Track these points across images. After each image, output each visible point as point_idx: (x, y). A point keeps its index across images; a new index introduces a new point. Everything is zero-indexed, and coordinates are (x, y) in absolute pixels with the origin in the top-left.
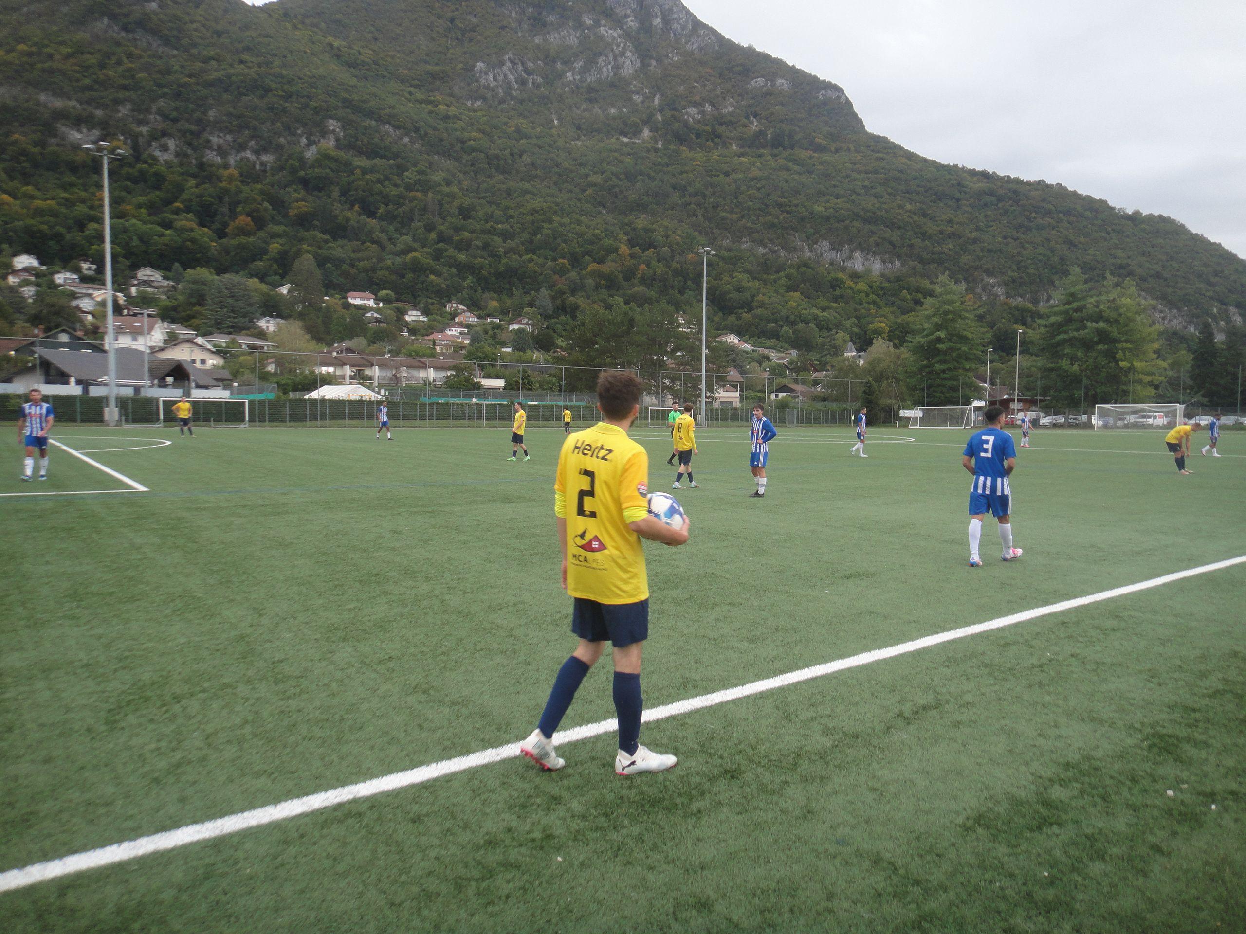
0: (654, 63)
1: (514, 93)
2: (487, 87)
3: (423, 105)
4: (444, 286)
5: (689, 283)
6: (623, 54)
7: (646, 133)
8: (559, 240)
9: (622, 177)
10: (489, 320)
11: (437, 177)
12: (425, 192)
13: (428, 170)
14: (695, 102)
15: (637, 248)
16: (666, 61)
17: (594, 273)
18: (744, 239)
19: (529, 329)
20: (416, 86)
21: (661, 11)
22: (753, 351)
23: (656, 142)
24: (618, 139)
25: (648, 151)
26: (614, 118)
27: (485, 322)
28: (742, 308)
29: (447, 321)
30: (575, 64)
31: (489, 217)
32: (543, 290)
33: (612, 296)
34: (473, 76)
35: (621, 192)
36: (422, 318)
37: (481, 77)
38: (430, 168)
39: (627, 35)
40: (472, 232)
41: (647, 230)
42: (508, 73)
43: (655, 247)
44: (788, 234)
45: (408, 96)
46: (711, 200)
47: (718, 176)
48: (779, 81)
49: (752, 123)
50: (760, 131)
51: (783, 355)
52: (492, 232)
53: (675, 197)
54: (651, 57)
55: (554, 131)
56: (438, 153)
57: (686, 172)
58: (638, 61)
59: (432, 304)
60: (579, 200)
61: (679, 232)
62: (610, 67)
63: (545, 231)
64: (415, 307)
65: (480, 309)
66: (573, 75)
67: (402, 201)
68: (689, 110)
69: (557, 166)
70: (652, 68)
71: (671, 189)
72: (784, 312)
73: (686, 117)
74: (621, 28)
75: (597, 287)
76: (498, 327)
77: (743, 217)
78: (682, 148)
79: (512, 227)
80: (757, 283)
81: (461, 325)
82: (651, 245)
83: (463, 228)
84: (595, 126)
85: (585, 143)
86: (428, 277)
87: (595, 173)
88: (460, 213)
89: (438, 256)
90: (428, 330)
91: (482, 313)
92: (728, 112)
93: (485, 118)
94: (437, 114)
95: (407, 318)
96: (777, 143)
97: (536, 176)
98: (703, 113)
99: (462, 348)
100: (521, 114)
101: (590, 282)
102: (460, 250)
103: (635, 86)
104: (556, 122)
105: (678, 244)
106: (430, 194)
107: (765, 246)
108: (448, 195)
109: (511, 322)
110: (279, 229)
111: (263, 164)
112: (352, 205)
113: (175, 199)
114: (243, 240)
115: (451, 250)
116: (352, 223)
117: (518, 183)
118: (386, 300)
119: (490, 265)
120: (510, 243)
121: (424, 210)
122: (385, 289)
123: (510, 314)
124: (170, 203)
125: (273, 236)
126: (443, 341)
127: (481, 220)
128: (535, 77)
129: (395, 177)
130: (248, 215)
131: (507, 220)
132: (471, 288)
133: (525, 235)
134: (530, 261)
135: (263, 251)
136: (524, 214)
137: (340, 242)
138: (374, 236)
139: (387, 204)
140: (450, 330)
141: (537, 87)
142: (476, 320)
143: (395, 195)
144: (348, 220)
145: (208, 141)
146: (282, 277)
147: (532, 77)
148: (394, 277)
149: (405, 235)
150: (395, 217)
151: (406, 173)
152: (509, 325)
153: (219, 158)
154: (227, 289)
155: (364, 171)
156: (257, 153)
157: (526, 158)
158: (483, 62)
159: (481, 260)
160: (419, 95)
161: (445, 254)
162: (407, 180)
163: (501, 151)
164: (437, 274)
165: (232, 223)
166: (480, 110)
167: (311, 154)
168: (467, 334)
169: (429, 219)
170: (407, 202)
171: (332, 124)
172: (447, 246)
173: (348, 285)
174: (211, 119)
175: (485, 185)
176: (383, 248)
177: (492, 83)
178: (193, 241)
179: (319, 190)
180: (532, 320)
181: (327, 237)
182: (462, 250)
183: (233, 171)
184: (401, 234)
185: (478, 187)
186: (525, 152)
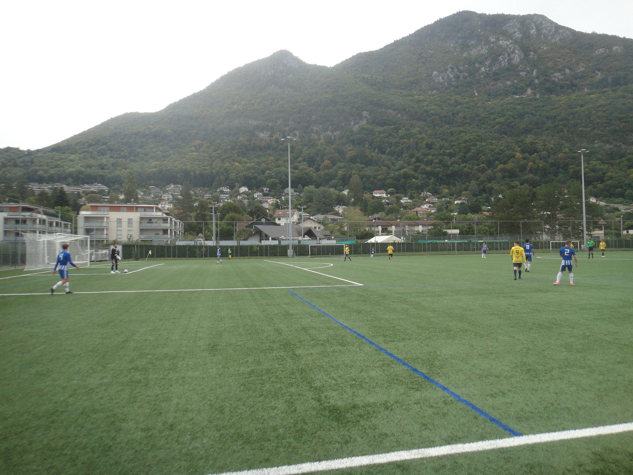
0: (532, 53)
1: (453, 83)
2: (439, 83)
3: (407, 97)
4: (420, 184)
5: (561, 170)
6: (513, 52)
7: (529, 91)
8: (480, 155)
9: (516, 116)
10: (444, 199)
11: (415, 131)
12: (409, 139)
13: (411, 128)
14: (559, 70)
15: (526, 154)
16: (540, 51)
17: (501, 170)
18: (596, 141)
19: (466, 202)
20: (403, 89)
21: (536, 26)
22: (607, 206)
23: (536, 96)
24: (512, 97)
25: (531, 100)
26: (510, 86)
27: (442, 200)
28: (597, 181)
29: (422, 201)
30: (486, 63)
31: (441, 147)
32: (472, 181)
33: (513, 181)
34: (432, 79)
35: (515, 125)
36: (409, 201)
37: (435, 79)
38: (411, 127)
39: (516, 42)
40: (433, 155)
41: (532, 143)
42: (450, 74)
43: (537, 152)
44: (627, 135)
45: (399, 94)
46: (572, 122)
47: (576, 108)
48: (614, 48)
49: (597, 74)
50: (603, 78)
51: (628, 207)
52: (444, 154)
53: (549, 124)
54: (530, 51)
55: (475, 98)
56: (415, 119)
57: (555, 109)
58: (523, 54)
59: (414, 193)
60: (491, 132)
61: (552, 142)
62: (506, 60)
63: (473, 151)
64: (405, 196)
65: (439, 194)
66: (485, 68)
67: (398, 144)
68: (555, 74)
69: (478, 116)
70: (531, 56)
71: (547, 119)
72: (627, 181)
73: (553, 79)
74: (512, 39)
75: (503, 177)
76: (449, 202)
77: (594, 129)
78: (552, 96)
79: (454, 151)
80: (606, 166)
81: (428, 203)
82: (535, 151)
83: (428, 154)
84: (498, 93)
85: (493, 102)
86: (411, 180)
87: (500, 117)
88: (427, 147)
89: (416, 169)
90: (413, 206)
91: (440, 196)
92: (581, 71)
93: (439, 98)
94: (414, 100)
95: (402, 201)
96: (617, 83)
97: (466, 124)
98: (564, 74)
99: (431, 214)
100: (457, 93)
101: (499, 175)
102: (427, 165)
103: (521, 68)
104: (476, 94)
105: (552, 149)
106: (412, 140)
107: (611, 144)
108: (421, 139)
109: (456, 199)
110: (342, 164)
111: (335, 136)
112: (374, 150)
113: (299, 156)
114: (327, 171)
115: (423, 166)
116: (374, 158)
117: (456, 128)
118: (392, 193)
119: (443, 171)
120: (453, 159)
121: (409, 148)
122: (391, 188)
123: (455, 196)
124: (297, 158)
125: (340, 168)
126: (421, 211)
127: (438, 149)
128: (464, 74)
129: (394, 133)
130: (329, 160)
131: (451, 147)
132: (434, 183)
133: (461, 154)
134: (465, 167)
135: (336, 175)
136: (461, 143)
137: (369, 168)
138: (385, 163)
139: (390, 147)
140: (424, 206)
141: (465, 78)
142: (437, 199)
143: (395, 142)
144: (373, 157)
145: (312, 129)
146: (344, 186)
147: (462, 74)
148: (395, 182)
149: (399, 161)
150: (394, 153)
151: (400, 131)
152: (454, 201)
153: (316, 136)
154: (322, 194)
155: (380, 133)
156: (332, 131)
157: (461, 115)
158: (436, 71)
159: (438, 169)
160: (405, 93)
161: (420, 168)
162: (400, 134)
163: (447, 113)
164: (416, 178)
165: (322, 164)
166: (436, 95)
167: (356, 128)
168: (432, 207)
169: (411, 152)
170: (400, 145)
171: (365, 113)
172: (421, 164)
173: (373, 188)
174: (313, 119)
175: (439, 131)
176: (389, 168)
177: (441, 81)
178: (306, 174)
179: (360, 144)
180: (467, 197)
181: (363, 166)
182: (428, 165)
183: (322, 141)
184: (397, 160)
185: (436, 133)
186: (460, 112)
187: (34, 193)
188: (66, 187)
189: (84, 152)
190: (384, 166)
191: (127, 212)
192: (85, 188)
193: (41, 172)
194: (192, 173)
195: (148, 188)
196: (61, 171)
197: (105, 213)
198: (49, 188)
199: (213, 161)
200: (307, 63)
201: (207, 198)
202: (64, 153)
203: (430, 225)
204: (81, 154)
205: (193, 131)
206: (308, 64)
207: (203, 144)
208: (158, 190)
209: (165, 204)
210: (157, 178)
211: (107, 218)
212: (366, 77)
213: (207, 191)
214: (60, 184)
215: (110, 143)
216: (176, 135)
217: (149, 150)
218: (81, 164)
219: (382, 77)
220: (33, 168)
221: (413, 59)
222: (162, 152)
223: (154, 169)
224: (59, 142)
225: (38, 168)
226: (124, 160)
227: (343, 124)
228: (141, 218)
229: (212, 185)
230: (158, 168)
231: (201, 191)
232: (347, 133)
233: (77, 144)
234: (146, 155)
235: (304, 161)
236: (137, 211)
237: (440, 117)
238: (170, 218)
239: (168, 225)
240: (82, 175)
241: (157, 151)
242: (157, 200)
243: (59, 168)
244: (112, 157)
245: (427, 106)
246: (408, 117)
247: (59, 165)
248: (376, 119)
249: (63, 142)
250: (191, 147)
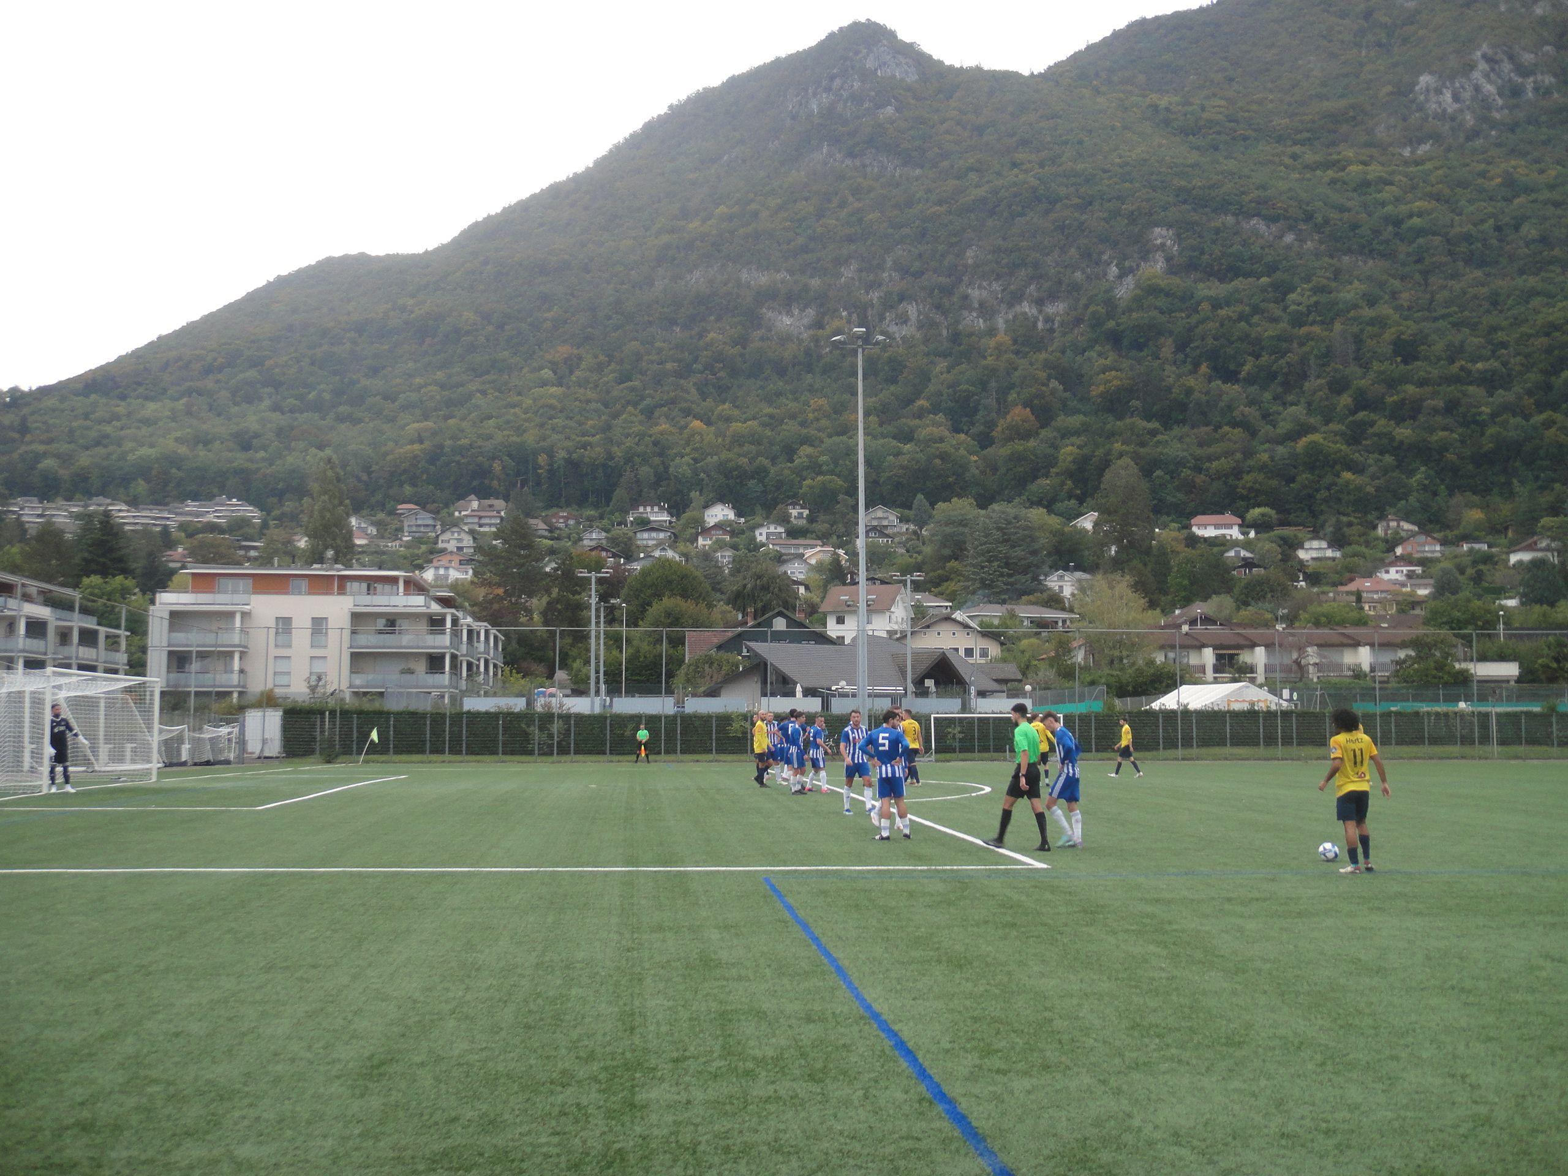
1: (1497, 116)
2: (1442, 116)
3: (1318, 172)
4: (1370, 489)
10: (1465, 547)
11: (1348, 294)
12: (1328, 323)
13: (1334, 284)
19: (1554, 559)
20: (1302, 143)
27: (1458, 550)
29: (1380, 555)
31: (1454, 353)
34: (1413, 101)
36: (1329, 553)
37: (1427, 100)
38: (1335, 279)
40: (1421, 383)
42: (1482, 81)
45: (1290, 162)
52: (1464, 378)
56: (1350, 251)
59: (1349, 525)
64: (1316, 535)
65: (1445, 526)
67: (1284, 345)
76: (1487, 559)
79: (1505, 364)
81: (1406, 560)
83: (1404, 379)
86: (1338, 476)
88: (1396, 353)
89: (1355, 436)
90: (1348, 572)
91: (1450, 534)
93: (1440, 172)
94: (1345, 183)
95: (1302, 554)
99: (1415, 604)
100: (1513, 151)
102: (1400, 420)
106: (1338, 326)
108: (1372, 322)
109: (1513, 547)
110: (1075, 421)
111: (1048, 320)
112: (1196, 366)
113: (917, 394)
114: (1019, 446)
115: (1383, 422)
116: (1196, 395)
117: (1513, 279)
118: (1262, 526)
119: (1463, 442)
120: (1502, 396)
121: (1327, 355)
122: (1259, 506)
123: (1510, 534)
124: (910, 402)
125: (1066, 434)
126: (1376, 592)
127: (1439, 359)
128: (1539, 77)
129: (1272, 305)
130: (1025, 406)
131: (1493, 352)
132: (1425, 488)
133: (1533, 377)
134: (1549, 424)
135: (1050, 461)
136: (1530, 336)
137: (1177, 431)
138: (1236, 413)
139: (1257, 357)
140: (1387, 572)
141: (1545, 94)
142: (1438, 548)
143: (1272, 337)
144: (1189, 391)
145: (966, 297)
146: (1081, 500)
147: (1531, 79)
148: (1274, 483)
149: (1292, 404)
150: (1273, 376)
151: (1292, 296)
152: (1508, 553)
153: (981, 320)
154: (999, 529)
155: (1216, 304)
156: (1040, 302)
157: (1530, 231)
158: (1431, 73)
159: (1441, 434)
160: (1310, 157)
161: (1371, 431)
162: (1293, 307)
163: (1475, 225)
164: (1357, 468)
165: (1002, 421)
166: (1430, 159)
167: (1125, 290)
168: (1418, 577)
169: (1336, 370)
170: (1295, 345)
171: (1160, 235)
172: (1373, 416)
173: (1192, 504)
174: (970, 261)
175: (1446, 293)
176: (1253, 433)
177: (1451, 107)
178: (944, 457)
179: (1140, 347)
180: (1559, 540)
181: (1154, 425)
182: (1404, 420)
183: (1003, 337)
184: (1284, 404)
185: (1432, 301)
186: (1525, 218)
187: (25, 531)
188: (128, 511)
189: (189, 392)
190: (1234, 424)
191: (310, 594)
192: (189, 514)
193: (48, 463)
194: (542, 459)
195: (392, 513)
196: (114, 457)
197: (239, 598)
198: (72, 515)
199: (615, 416)
200: (947, 63)
201: (593, 543)
202: (123, 397)
203: (1403, 645)
204: (177, 400)
205: (548, 315)
206: (951, 67)
207: (580, 358)
208: (425, 518)
209: (447, 568)
210: (425, 477)
211: (245, 615)
212: (1163, 103)
213: (590, 519)
214: (109, 501)
215: (271, 362)
216: (490, 328)
217: (398, 380)
218: (178, 434)
219: (1223, 103)
220: (23, 449)
221: (1340, 32)
222: (443, 387)
223: (416, 446)
224: (112, 360)
225: (41, 448)
226: (316, 416)
227: (1078, 275)
228: (357, 618)
229: (609, 500)
230: (427, 445)
231: (571, 522)
232: (1092, 308)
233: (167, 365)
234: (388, 397)
235: (935, 409)
236: (342, 591)
237: (1448, 241)
238: (453, 615)
239: (446, 640)
240: (179, 469)
241: (426, 385)
242: (420, 552)
243: (106, 446)
244: (276, 408)
245: (1397, 200)
246: (1321, 242)
247: (107, 436)
248: (1203, 253)
249: (121, 360)
250: (541, 368)
